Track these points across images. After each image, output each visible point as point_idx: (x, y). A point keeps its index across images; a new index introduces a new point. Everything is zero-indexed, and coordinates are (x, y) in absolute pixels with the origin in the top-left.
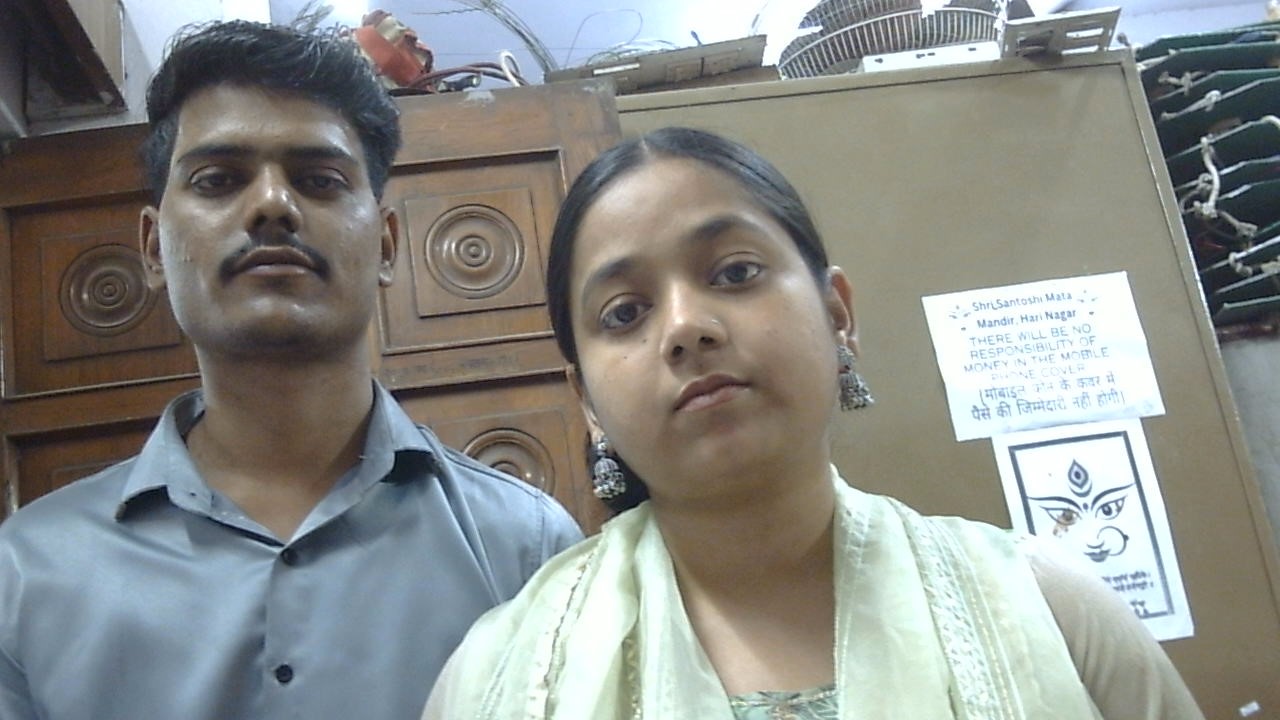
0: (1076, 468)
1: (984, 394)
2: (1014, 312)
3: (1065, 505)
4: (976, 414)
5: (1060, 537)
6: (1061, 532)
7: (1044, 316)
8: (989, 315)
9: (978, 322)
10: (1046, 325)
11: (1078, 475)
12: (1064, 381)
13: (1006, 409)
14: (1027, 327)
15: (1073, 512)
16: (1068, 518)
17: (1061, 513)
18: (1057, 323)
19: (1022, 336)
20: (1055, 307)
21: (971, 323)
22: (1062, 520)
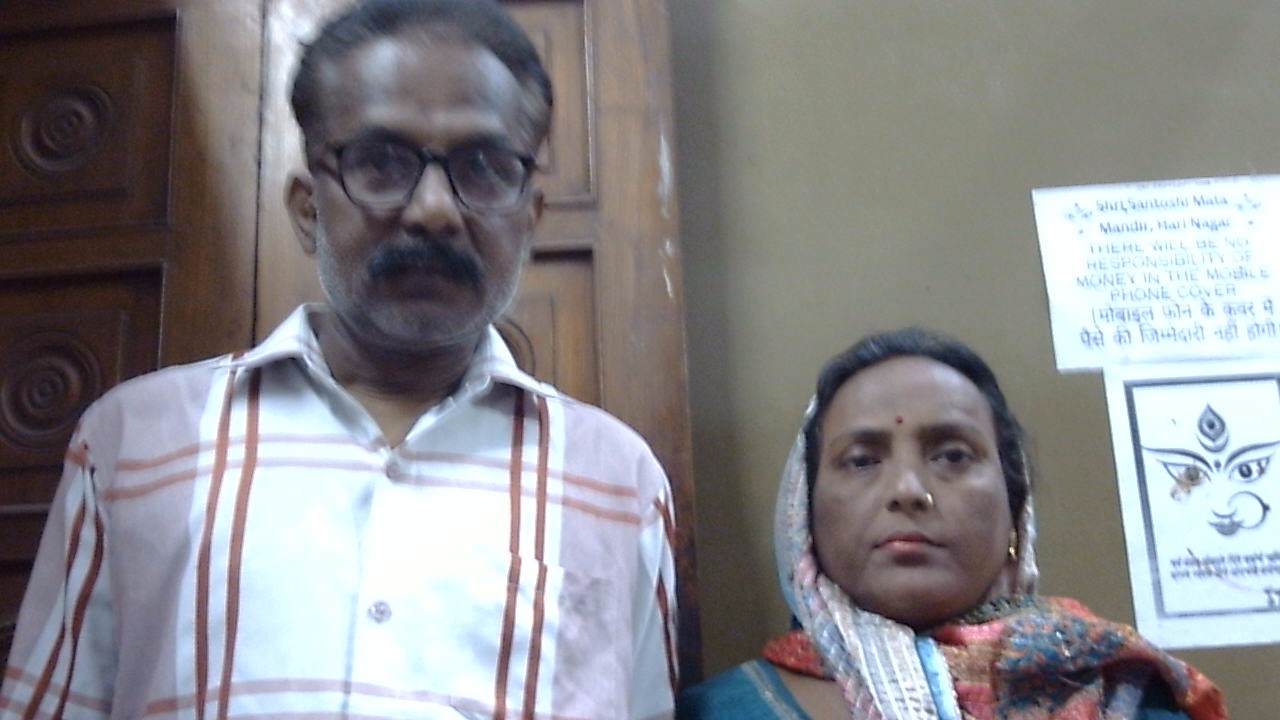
0: (1211, 417)
1: (1097, 315)
2: (1149, 217)
3: (1190, 461)
4: (1086, 338)
5: (1179, 500)
6: (1182, 494)
7: (1189, 223)
8: (1115, 218)
9: (1101, 226)
10: (1191, 236)
11: (1212, 425)
12: (1206, 304)
13: (1126, 335)
14: (1164, 236)
15: (1202, 470)
16: (1192, 478)
17: (1182, 470)
18: (1205, 234)
19: (1157, 247)
20: (1205, 214)
21: (1092, 227)
22: (1184, 479)
